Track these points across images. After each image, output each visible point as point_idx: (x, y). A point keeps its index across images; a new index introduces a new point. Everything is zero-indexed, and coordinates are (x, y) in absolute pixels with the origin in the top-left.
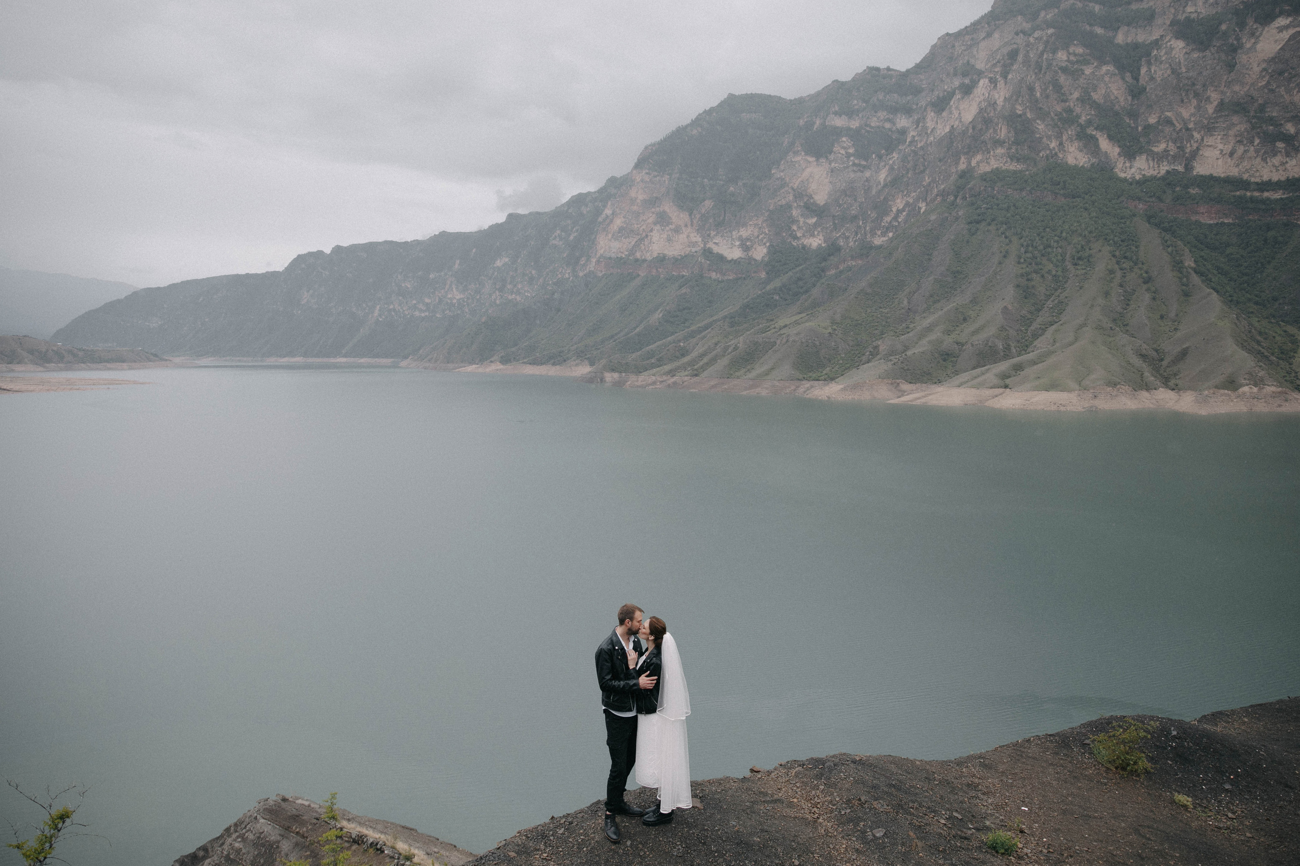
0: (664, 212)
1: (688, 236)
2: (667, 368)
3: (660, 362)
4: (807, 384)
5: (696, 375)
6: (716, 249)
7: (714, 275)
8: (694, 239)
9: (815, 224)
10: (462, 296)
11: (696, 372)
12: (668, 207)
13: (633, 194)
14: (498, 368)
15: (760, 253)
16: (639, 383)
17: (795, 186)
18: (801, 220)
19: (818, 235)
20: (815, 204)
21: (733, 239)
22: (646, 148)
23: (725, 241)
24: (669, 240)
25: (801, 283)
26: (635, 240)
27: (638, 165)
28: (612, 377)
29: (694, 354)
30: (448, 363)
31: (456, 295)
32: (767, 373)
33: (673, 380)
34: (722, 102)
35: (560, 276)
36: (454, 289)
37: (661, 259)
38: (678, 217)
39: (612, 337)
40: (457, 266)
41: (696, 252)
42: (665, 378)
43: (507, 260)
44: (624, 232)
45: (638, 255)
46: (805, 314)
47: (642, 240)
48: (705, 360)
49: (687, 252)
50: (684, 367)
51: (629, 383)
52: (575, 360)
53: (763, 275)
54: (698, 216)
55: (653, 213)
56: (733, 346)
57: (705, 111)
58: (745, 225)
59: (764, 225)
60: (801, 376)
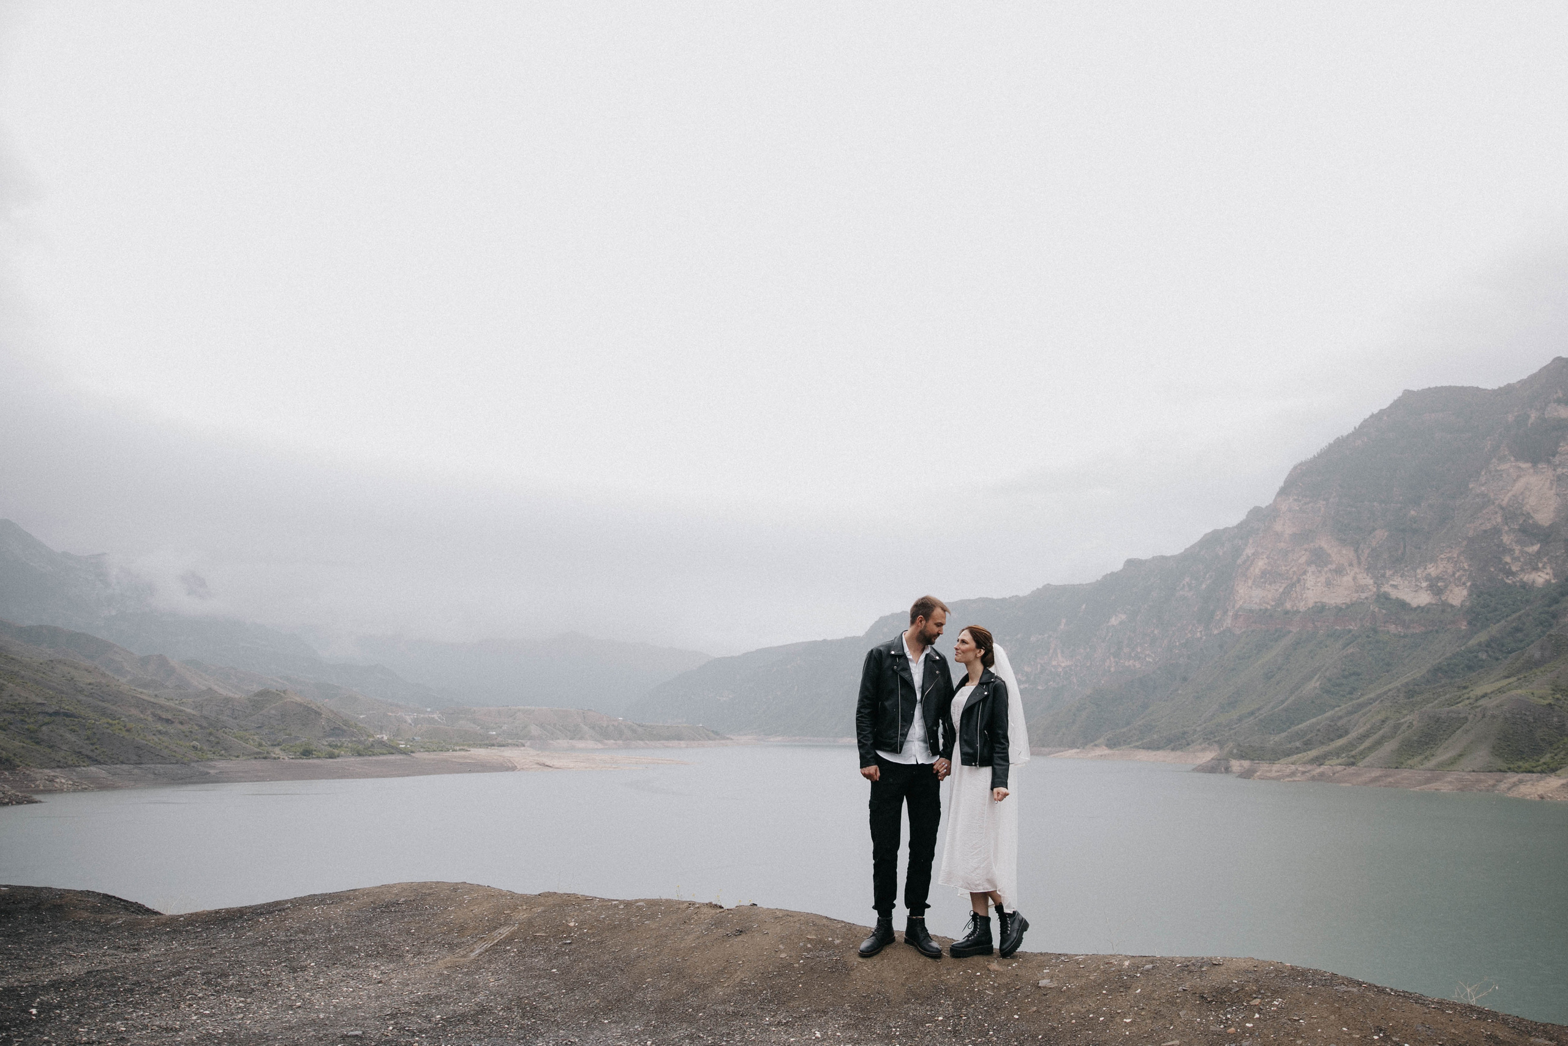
0: (1321, 548)
1: (1354, 579)
2: (1313, 753)
3: (1308, 745)
4: (1514, 778)
5: (1353, 764)
6: (1394, 594)
7: (1392, 628)
8: (1362, 582)
9: (1538, 552)
10: (1069, 663)
11: (1352, 760)
12: (1324, 543)
13: (1278, 527)
14: (1103, 753)
15: (1458, 596)
16: (1274, 774)
17: (1504, 503)
18: (1517, 549)
19: (1544, 567)
20: (1536, 526)
21: (1417, 580)
22: (1295, 468)
23: (1406, 582)
24: (1328, 584)
25: (1519, 635)
26: (1284, 586)
27: (1283, 492)
28: (1241, 766)
29: (1353, 735)
30: (1043, 746)
31: (1062, 662)
32: (1453, 761)
33: (1322, 769)
34: (1395, 402)
35: (1189, 635)
36: (1059, 655)
37: (1320, 609)
38: (1338, 554)
39: (1252, 713)
40: (1062, 626)
41: (1367, 598)
42: (1309, 767)
43: (1123, 617)
44: (1268, 576)
45: (1288, 606)
46: (1515, 679)
47: (1293, 585)
48: (1367, 743)
49: (1354, 599)
50: (1337, 753)
51: (1258, 774)
52: (1200, 744)
53: (1464, 626)
54: (1367, 552)
55: (1306, 550)
56: (1407, 725)
57: (1372, 416)
58: (1433, 560)
59: (1462, 558)
60: (1504, 766)
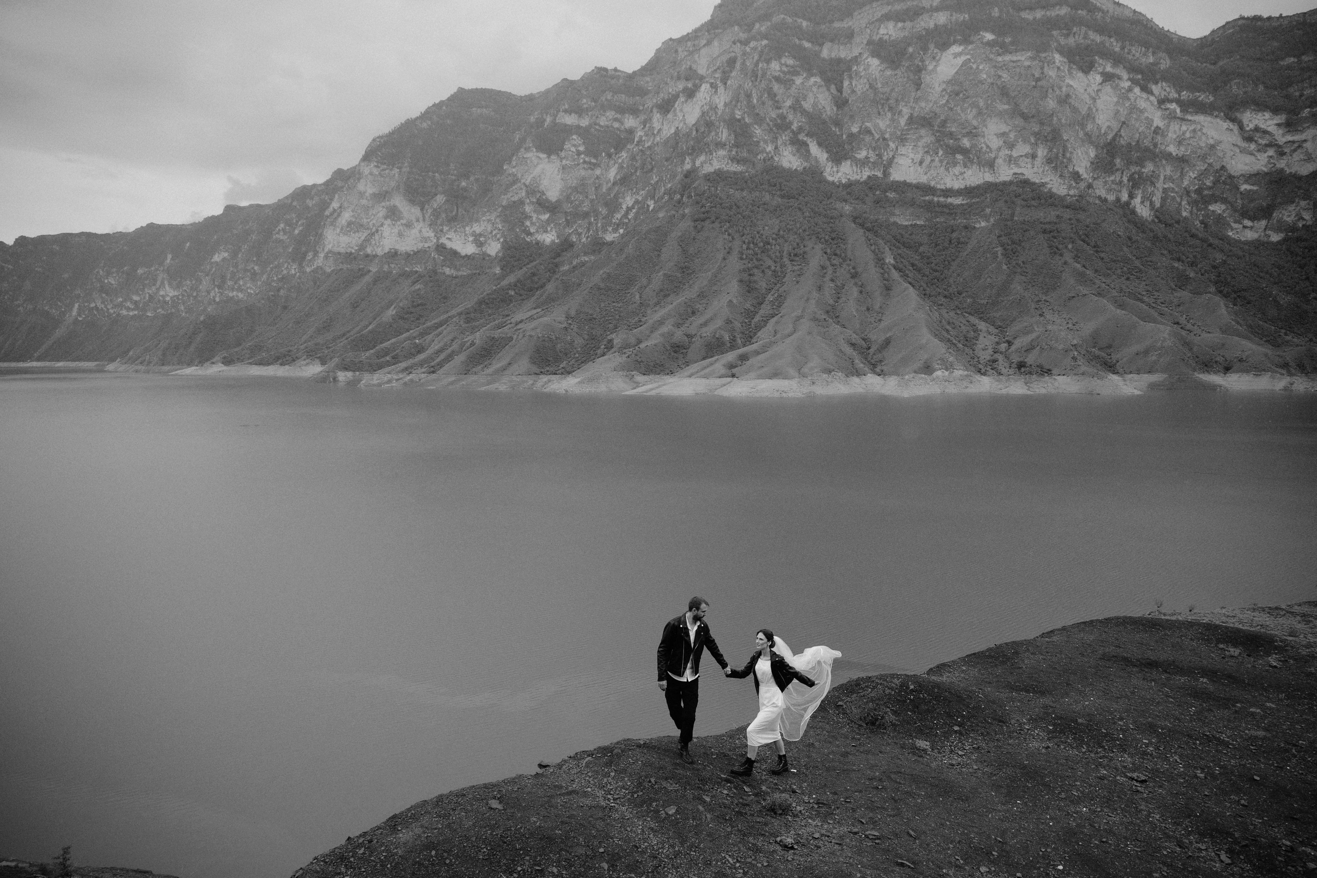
0: (395, 206)
1: (420, 231)
2: (403, 365)
3: (396, 360)
4: (544, 378)
5: (433, 372)
6: (449, 245)
7: (448, 271)
8: (426, 235)
9: (548, 220)
10: (176, 293)
11: (432, 369)
12: (398, 201)
13: (361, 187)
14: (220, 369)
15: (494, 248)
16: (375, 382)
17: (527, 183)
18: (534, 216)
19: (551, 230)
20: (547, 200)
21: (466, 235)
22: (374, 140)
23: (458, 236)
24: (400, 235)
25: (536, 278)
26: (365, 234)
27: (367, 158)
28: (346, 376)
29: (430, 351)
30: (163, 365)
31: (169, 292)
32: (504, 369)
33: (411, 376)
34: (452, 96)
35: (285, 272)
36: (167, 286)
37: (393, 255)
38: (410, 212)
39: (344, 335)
40: (168, 261)
41: (429, 247)
42: (401, 376)
43: (226, 255)
44: (353, 226)
45: (369, 250)
46: (540, 310)
47: (373, 234)
48: (442, 356)
49: (420, 248)
50: (421, 364)
51: (363, 382)
52: (305, 360)
53: (498, 270)
54: (430, 211)
55: (383, 207)
56: (470, 342)
57: (434, 105)
58: (477, 220)
59: (498, 220)
60: (538, 371)
